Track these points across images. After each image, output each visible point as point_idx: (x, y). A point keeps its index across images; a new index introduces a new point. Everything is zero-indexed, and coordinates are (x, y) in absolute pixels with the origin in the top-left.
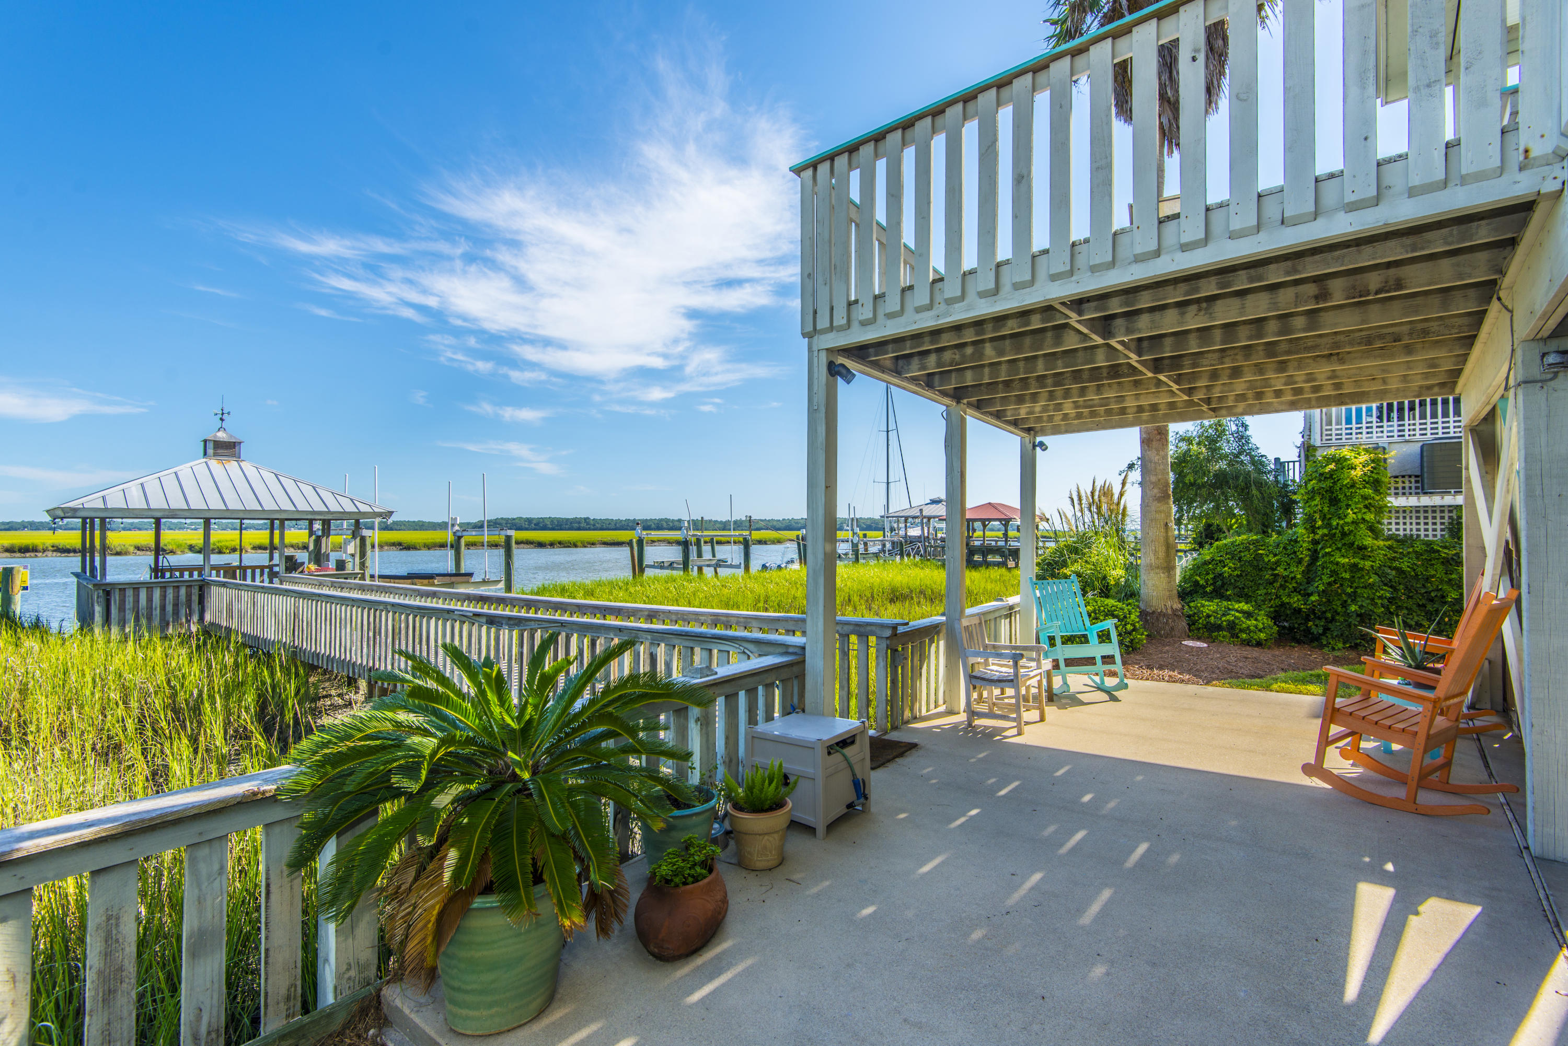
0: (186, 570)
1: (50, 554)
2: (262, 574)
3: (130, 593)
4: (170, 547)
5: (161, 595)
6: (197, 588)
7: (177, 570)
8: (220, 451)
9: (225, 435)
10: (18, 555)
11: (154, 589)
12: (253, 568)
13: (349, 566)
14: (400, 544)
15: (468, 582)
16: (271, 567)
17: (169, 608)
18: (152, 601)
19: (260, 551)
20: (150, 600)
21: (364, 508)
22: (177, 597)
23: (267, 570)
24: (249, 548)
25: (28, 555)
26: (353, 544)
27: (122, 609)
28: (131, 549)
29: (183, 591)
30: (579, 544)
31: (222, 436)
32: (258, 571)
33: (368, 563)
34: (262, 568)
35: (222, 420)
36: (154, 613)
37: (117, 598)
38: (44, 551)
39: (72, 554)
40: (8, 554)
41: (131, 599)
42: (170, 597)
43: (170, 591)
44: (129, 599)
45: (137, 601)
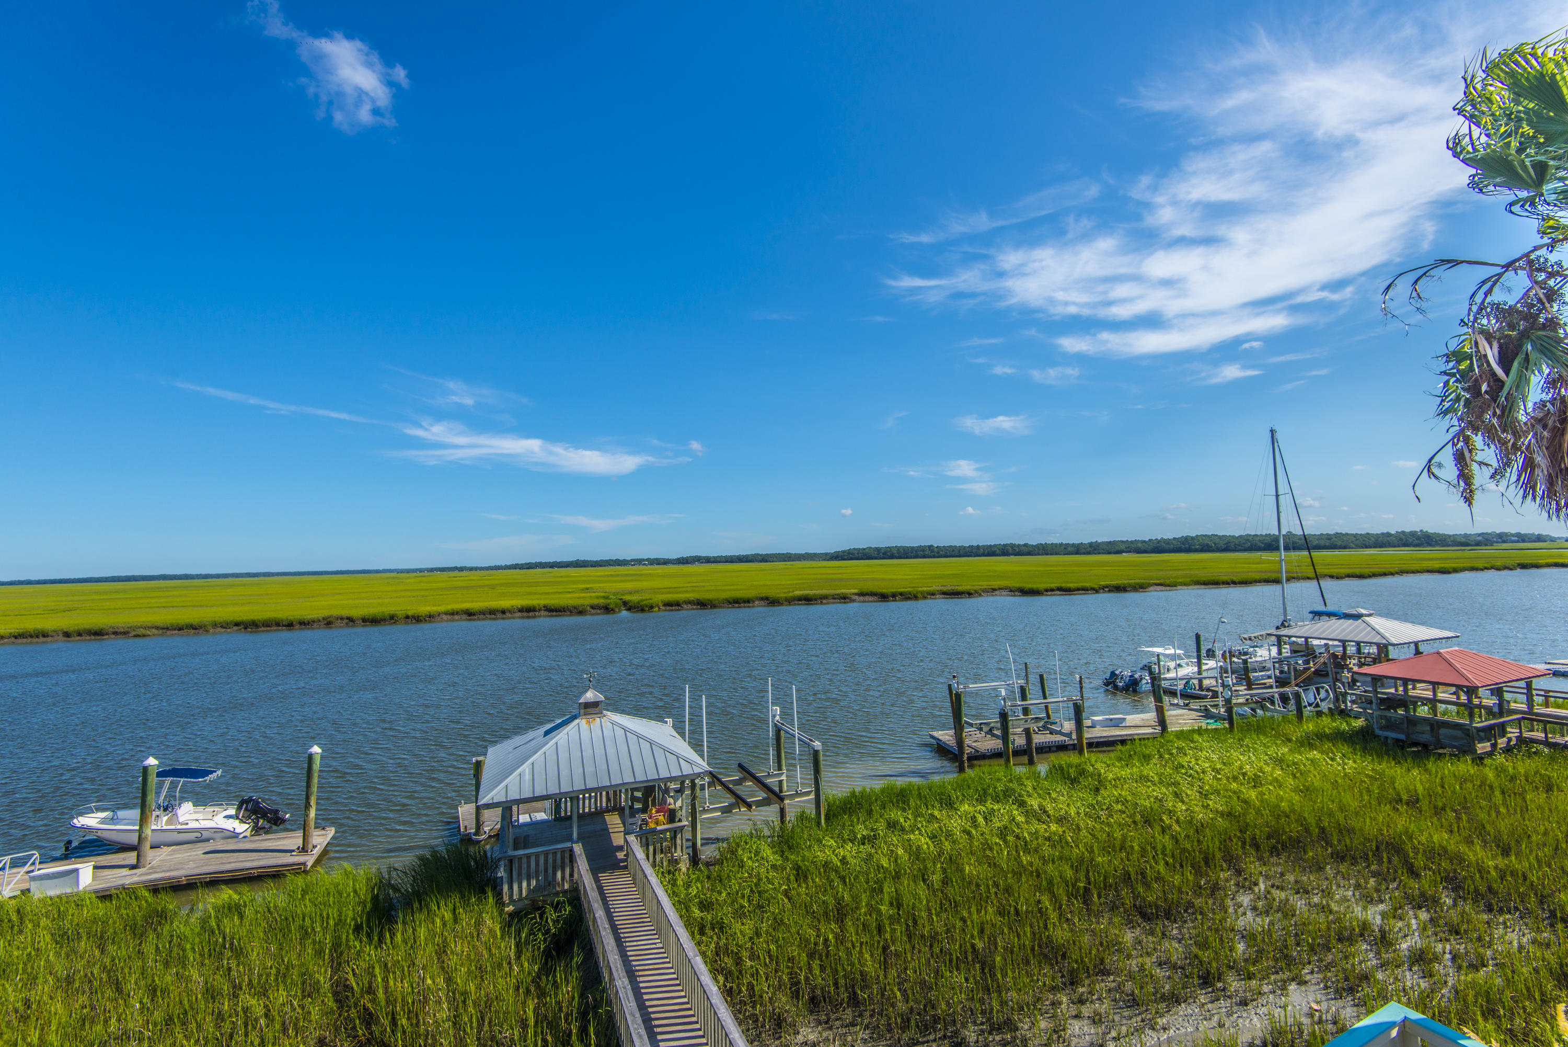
1: (543, 613)
3: (524, 861)
4: (611, 606)
5: (544, 860)
6: (568, 852)
9: (592, 695)
10: (525, 614)
11: (540, 856)
14: (767, 598)
19: (668, 608)
20: (537, 864)
21: (686, 769)
22: (555, 861)
24: (661, 605)
25: (531, 614)
27: (520, 874)
29: (559, 855)
30: (919, 595)
31: (589, 695)
37: (517, 865)
38: (540, 610)
40: (519, 614)
42: (550, 861)
43: (550, 856)
44: (524, 866)
45: (529, 867)
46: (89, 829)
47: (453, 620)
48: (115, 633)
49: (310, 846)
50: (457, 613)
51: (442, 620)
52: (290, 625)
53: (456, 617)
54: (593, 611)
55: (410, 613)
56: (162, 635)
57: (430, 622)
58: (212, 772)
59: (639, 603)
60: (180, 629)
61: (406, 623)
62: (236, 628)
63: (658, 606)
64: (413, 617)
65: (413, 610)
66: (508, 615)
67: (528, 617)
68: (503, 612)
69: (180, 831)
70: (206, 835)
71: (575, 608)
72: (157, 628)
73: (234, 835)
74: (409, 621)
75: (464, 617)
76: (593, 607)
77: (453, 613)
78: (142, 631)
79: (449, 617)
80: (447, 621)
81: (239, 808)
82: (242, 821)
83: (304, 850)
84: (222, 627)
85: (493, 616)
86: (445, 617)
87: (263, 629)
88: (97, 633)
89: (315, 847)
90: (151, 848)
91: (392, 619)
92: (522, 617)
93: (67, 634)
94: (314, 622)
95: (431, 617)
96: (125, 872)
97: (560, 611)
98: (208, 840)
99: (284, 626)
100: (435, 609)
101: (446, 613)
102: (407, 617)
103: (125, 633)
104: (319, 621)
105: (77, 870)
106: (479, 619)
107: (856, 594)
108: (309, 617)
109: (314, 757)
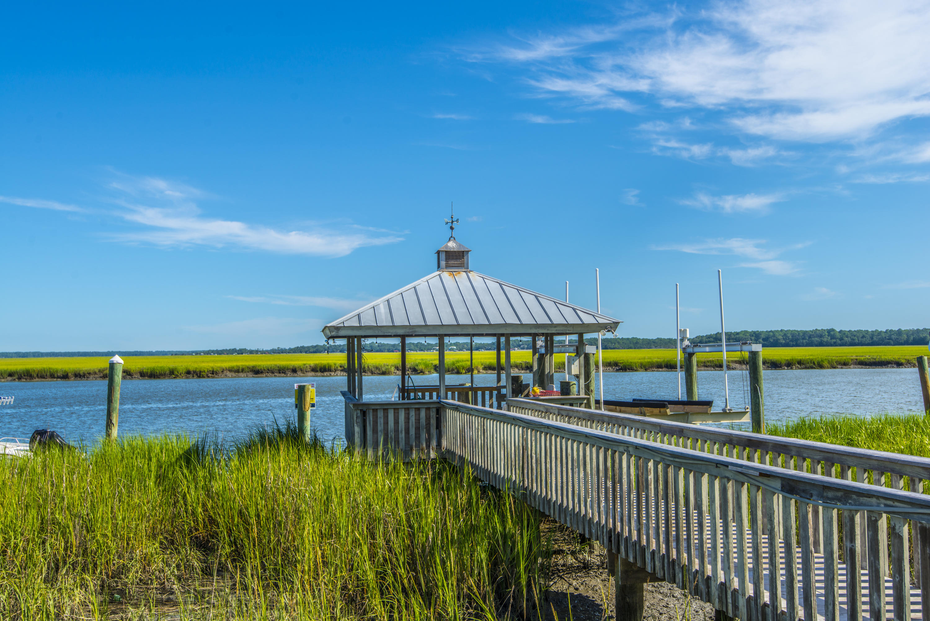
0: (427, 390)
1: (339, 373)
2: (491, 397)
3: (380, 414)
4: (421, 367)
5: (405, 418)
6: (434, 410)
7: (420, 390)
8: (451, 262)
9: (454, 245)
11: (400, 410)
12: (483, 389)
13: (574, 389)
14: (616, 364)
15: (706, 413)
16: (498, 389)
17: (412, 432)
18: (398, 423)
19: (490, 372)
20: (396, 422)
21: (588, 319)
22: (418, 420)
23: (495, 392)
24: (481, 367)
25: (325, 374)
26: (577, 363)
27: (375, 431)
28: (393, 369)
29: (423, 413)
30: (826, 364)
31: (452, 245)
32: (487, 393)
33: (593, 387)
34: (491, 389)
35: (452, 228)
36: (400, 436)
37: (371, 419)
38: (336, 370)
41: (382, 420)
42: (413, 419)
43: (412, 413)
44: (381, 421)
45: (386, 423)
50: (243, 370)
51: (226, 377)
52: (65, 377)
53: (241, 374)
55: (191, 369)
57: (213, 377)
59: (454, 364)
61: (187, 378)
62: (10, 378)
63: (477, 368)
64: (195, 372)
65: (194, 365)
66: (299, 373)
68: (294, 370)
71: (377, 368)
74: (191, 376)
75: (250, 374)
77: (238, 371)
79: (234, 374)
80: (232, 378)
85: (283, 375)
86: (229, 374)
87: (37, 379)
91: (172, 373)
94: (89, 374)
95: (213, 373)
99: (58, 377)
100: (218, 364)
101: (231, 370)
102: (188, 372)
104: (95, 373)
107: (736, 362)
108: (84, 369)
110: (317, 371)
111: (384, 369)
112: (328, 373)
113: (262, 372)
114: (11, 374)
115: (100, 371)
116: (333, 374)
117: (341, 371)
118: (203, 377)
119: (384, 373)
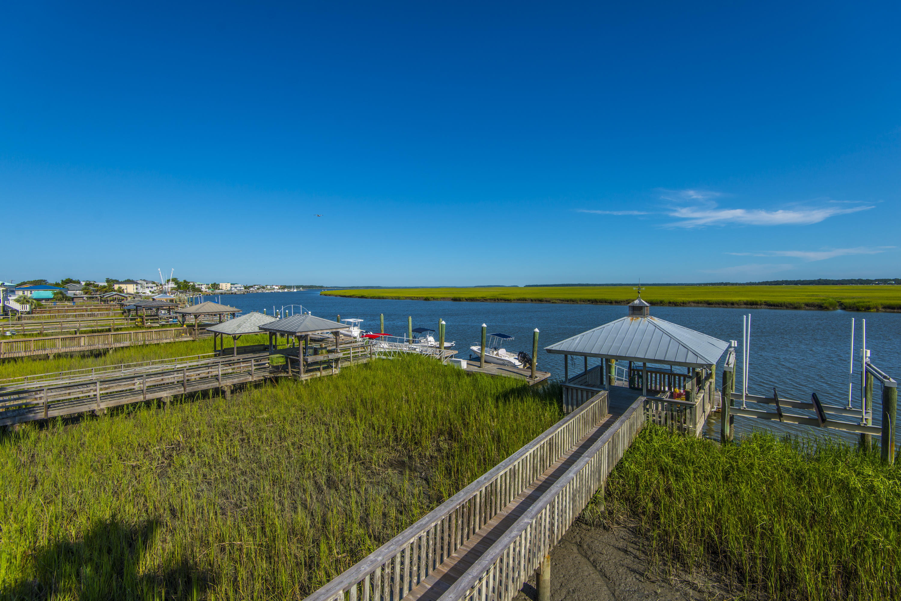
4: (825, 305)
10: (749, 306)
25: (753, 306)
28: (803, 305)
38: (761, 304)
39: (773, 307)
40: (745, 306)
46: (474, 352)
47: (699, 306)
48: (546, 301)
49: (534, 376)
50: (701, 303)
51: (691, 306)
52: (611, 303)
53: (700, 305)
54: (807, 308)
55: (671, 301)
56: (562, 303)
57: (683, 306)
58: (509, 337)
59: (854, 304)
60: (568, 301)
61: (669, 306)
64: (673, 303)
65: (673, 299)
66: (736, 306)
67: (751, 308)
68: (733, 304)
69: (498, 359)
70: (506, 362)
71: (791, 304)
72: (560, 300)
73: (514, 366)
74: (671, 305)
75: (705, 305)
76: (807, 305)
77: (698, 303)
78: (554, 301)
79: (695, 304)
80: (694, 306)
81: (518, 356)
82: (519, 361)
83: (531, 377)
84: (583, 301)
85: (725, 306)
86: (693, 304)
88: (541, 301)
89: (536, 377)
90: (485, 362)
92: (747, 308)
93: (532, 300)
95: (684, 304)
96: (476, 368)
97: (777, 306)
98: (505, 365)
100: (687, 299)
101: (694, 302)
102: (670, 303)
103: (549, 301)
104: (624, 301)
105: (460, 361)
106: (715, 307)
109: (536, 333)
110: (748, 305)
111: (796, 306)
112: (755, 306)
113: (712, 304)
114: (589, 301)
115: (627, 301)
116: (758, 307)
117: (765, 305)
118: (678, 305)
119: (796, 308)
